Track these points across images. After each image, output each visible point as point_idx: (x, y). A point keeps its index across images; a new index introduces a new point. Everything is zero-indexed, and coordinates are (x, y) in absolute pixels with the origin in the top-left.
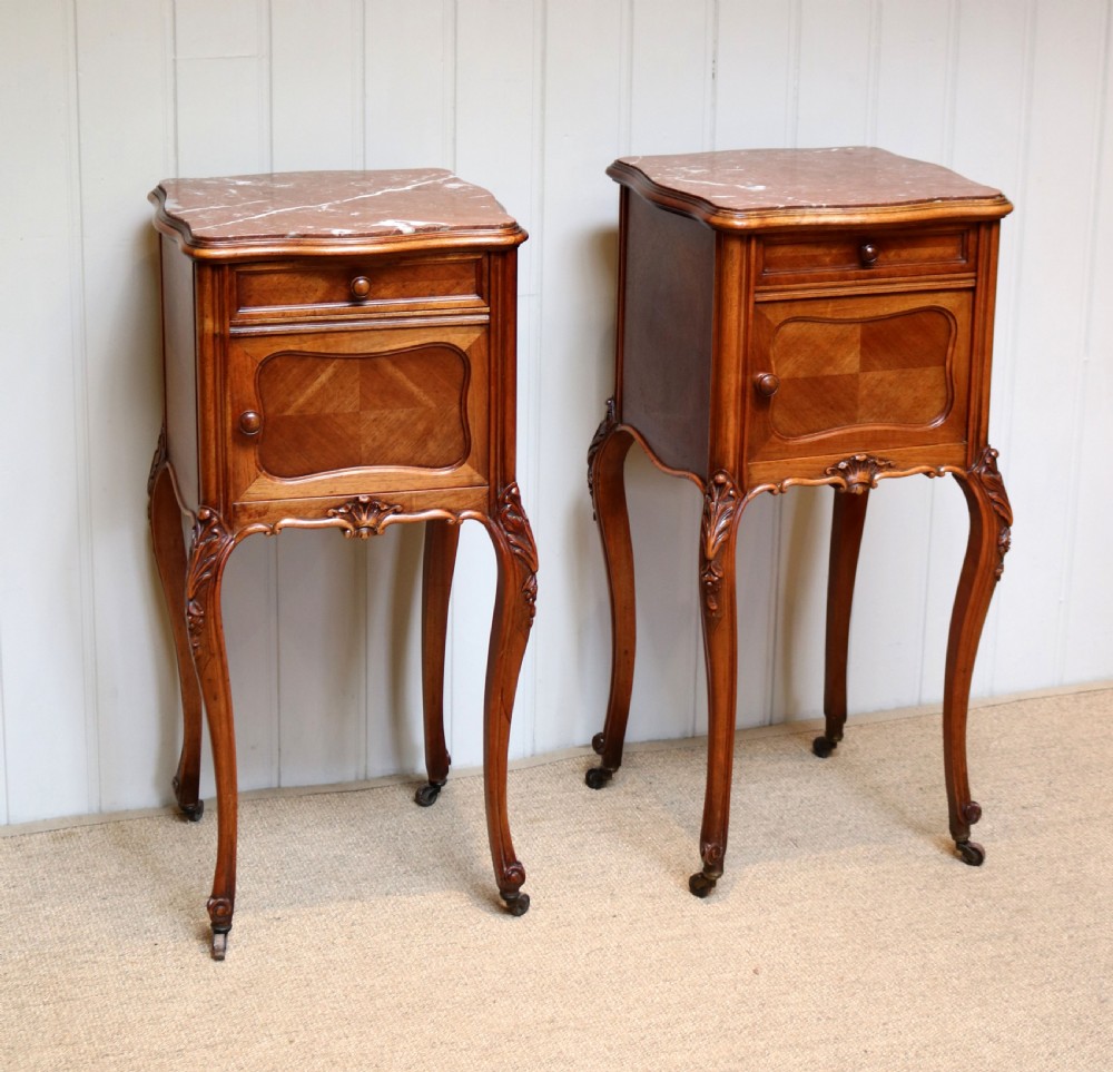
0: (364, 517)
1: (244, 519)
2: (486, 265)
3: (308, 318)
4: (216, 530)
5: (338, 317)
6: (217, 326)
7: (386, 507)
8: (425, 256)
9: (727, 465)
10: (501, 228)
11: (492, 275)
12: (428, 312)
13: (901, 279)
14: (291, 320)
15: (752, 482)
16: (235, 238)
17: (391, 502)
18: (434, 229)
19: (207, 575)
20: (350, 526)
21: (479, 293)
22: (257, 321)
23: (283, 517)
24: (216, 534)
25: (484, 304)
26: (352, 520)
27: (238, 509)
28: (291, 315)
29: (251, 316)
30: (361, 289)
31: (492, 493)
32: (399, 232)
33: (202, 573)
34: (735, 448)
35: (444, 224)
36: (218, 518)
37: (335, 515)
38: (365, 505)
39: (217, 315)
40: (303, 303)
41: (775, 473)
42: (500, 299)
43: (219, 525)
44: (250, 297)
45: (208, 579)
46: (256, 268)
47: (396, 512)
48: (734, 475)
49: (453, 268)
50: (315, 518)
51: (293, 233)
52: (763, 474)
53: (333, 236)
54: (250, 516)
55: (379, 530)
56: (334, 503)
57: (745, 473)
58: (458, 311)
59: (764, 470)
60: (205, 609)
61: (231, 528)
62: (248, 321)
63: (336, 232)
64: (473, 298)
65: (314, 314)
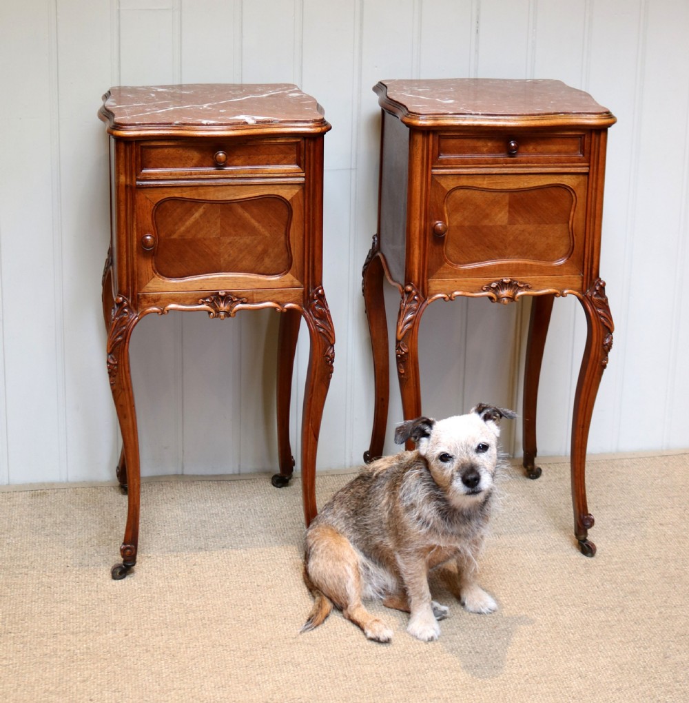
0: (222, 305)
1: (144, 304)
2: (303, 146)
3: (186, 177)
4: (126, 310)
5: (206, 176)
6: (128, 180)
7: (236, 299)
8: (263, 139)
9: (413, 280)
10: (313, 122)
11: (307, 152)
12: (265, 175)
13: (536, 165)
14: (175, 177)
15: (430, 292)
16: (140, 124)
17: (241, 296)
18: (269, 122)
19: (120, 338)
20: (213, 311)
21: (299, 164)
22: (154, 178)
23: (170, 303)
24: (126, 312)
25: (301, 171)
26: (214, 307)
27: (140, 298)
28: (176, 174)
29: (149, 174)
30: (220, 159)
31: (306, 292)
32: (246, 123)
33: (118, 337)
34: (419, 269)
35: (276, 119)
36: (128, 302)
37: (203, 303)
38: (223, 297)
39: (128, 173)
40: (184, 167)
41: (447, 287)
42: (312, 168)
43: (128, 307)
44: (150, 162)
45: (120, 341)
46: (154, 144)
47: (242, 303)
48: (418, 287)
49: (282, 147)
50: (191, 305)
51: (177, 122)
52: (439, 287)
53: (203, 125)
54: (149, 302)
55: (231, 313)
56: (203, 296)
57: (426, 285)
58: (284, 175)
59: (439, 284)
60: (118, 361)
61: (136, 309)
62: (148, 177)
63: (205, 122)
64: (294, 167)
65: (191, 174)
